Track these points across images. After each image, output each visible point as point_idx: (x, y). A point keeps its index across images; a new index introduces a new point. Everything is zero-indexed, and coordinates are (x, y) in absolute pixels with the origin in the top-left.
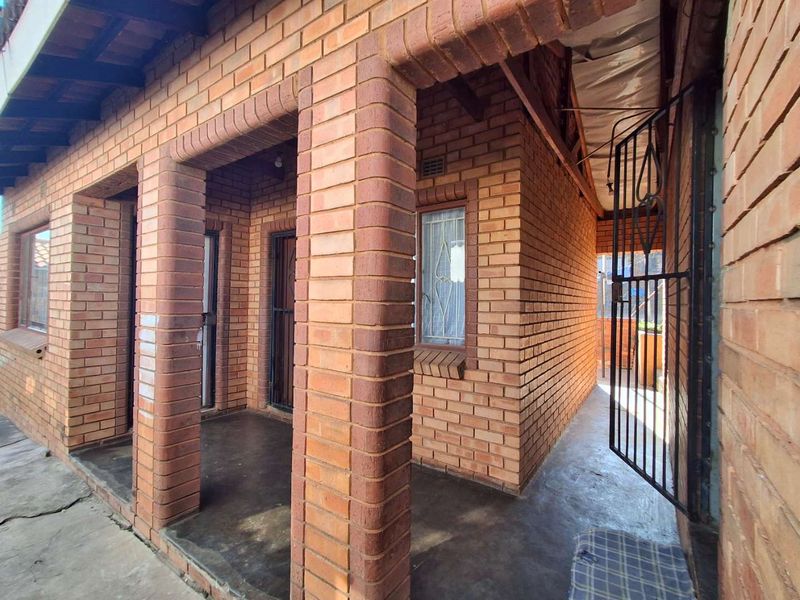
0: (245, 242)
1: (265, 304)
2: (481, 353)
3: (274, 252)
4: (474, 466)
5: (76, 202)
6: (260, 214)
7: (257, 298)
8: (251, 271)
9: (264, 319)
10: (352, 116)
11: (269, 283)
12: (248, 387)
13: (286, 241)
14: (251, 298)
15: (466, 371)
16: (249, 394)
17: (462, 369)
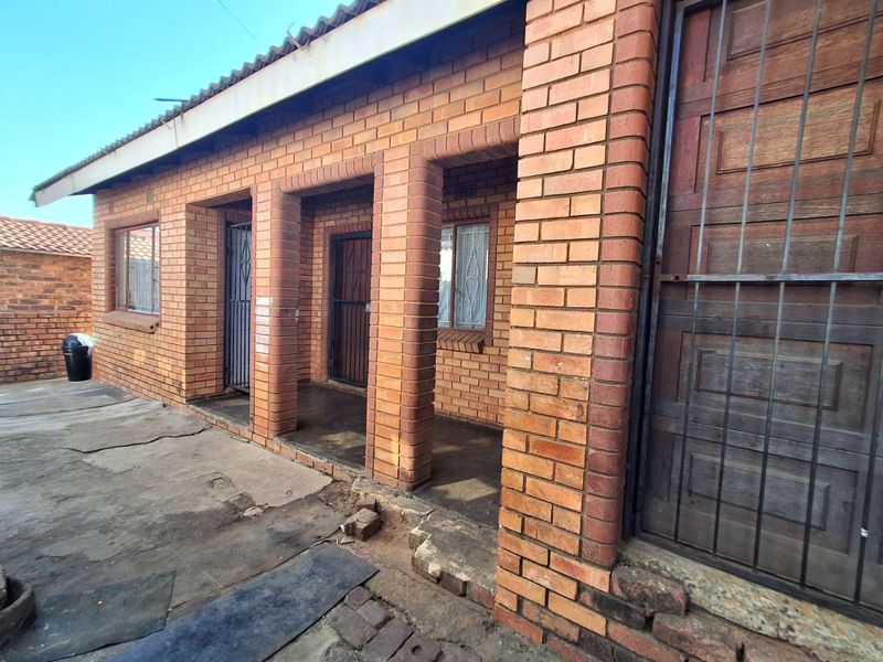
0: (309, 242)
1: (327, 295)
2: (496, 334)
3: (335, 251)
4: (487, 416)
5: (187, 211)
6: (323, 218)
7: (320, 291)
8: (315, 267)
9: (326, 308)
10: (406, 186)
11: (331, 278)
12: (312, 365)
13: (345, 243)
14: (314, 290)
15: (485, 348)
16: (312, 371)
17: (481, 346)
